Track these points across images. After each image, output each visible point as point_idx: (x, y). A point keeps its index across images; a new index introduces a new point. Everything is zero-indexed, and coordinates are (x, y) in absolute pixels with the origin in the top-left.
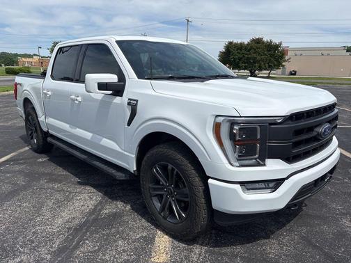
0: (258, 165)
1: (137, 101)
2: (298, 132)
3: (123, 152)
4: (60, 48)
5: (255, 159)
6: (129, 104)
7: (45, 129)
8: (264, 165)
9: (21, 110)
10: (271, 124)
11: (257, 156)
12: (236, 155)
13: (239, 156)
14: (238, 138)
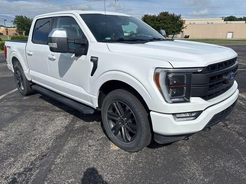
0: (185, 101)
1: (97, 58)
2: (212, 78)
3: (88, 94)
4: (37, 20)
5: (183, 98)
6: (91, 60)
7: (29, 79)
8: (189, 102)
9: (10, 66)
10: (194, 73)
11: (184, 95)
12: (170, 95)
13: (172, 96)
14: (171, 83)
